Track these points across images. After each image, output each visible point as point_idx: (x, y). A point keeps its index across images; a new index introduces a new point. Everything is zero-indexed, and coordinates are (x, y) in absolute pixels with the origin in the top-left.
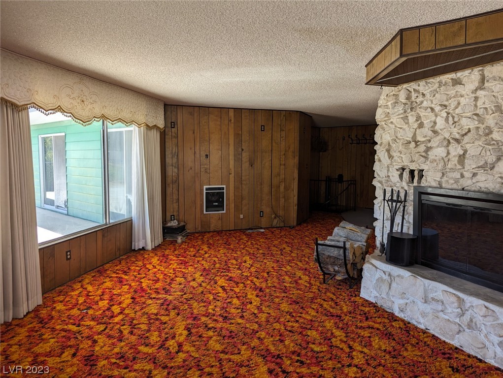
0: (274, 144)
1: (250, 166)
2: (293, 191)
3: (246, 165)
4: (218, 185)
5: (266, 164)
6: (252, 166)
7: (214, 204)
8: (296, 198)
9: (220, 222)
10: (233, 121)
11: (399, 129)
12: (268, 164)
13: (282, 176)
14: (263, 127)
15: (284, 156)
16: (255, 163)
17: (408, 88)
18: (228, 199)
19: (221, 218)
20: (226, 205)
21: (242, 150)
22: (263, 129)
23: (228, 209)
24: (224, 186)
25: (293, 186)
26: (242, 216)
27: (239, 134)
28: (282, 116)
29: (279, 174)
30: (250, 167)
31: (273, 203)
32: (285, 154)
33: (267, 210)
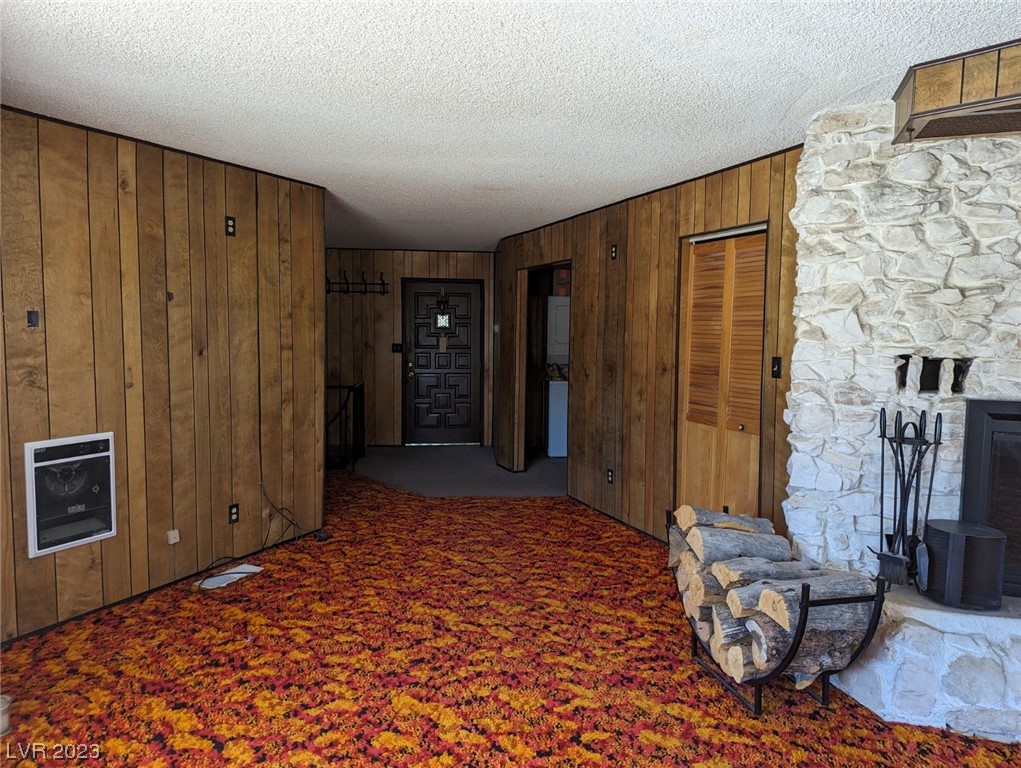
0: (262, 281)
1: (196, 353)
2: (314, 426)
3: (181, 351)
4: (83, 432)
5: (245, 346)
6: (201, 353)
7: (72, 510)
8: (321, 445)
9: (96, 575)
10: (132, 187)
11: (893, 255)
12: (247, 346)
13: (288, 384)
14: (231, 223)
15: (289, 322)
16: (212, 343)
17: (931, 151)
18: (124, 482)
19: (98, 561)
20: (118, 507)
21: (170, 296)
22: (231, 230)
23: (125, 521)
24: (109, 435)
25: (312, 412)
26: (174, 536)
27: (153, 238)
28: (282, 195)
29: (278, 380)
30: (196, 359)
31: (266, 471)
32: (291, 315)
33: (247, 496)
